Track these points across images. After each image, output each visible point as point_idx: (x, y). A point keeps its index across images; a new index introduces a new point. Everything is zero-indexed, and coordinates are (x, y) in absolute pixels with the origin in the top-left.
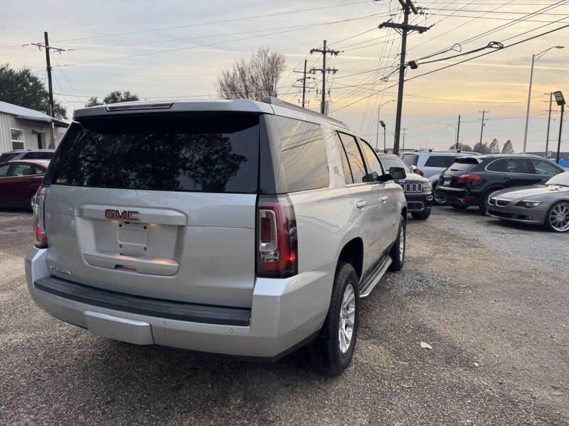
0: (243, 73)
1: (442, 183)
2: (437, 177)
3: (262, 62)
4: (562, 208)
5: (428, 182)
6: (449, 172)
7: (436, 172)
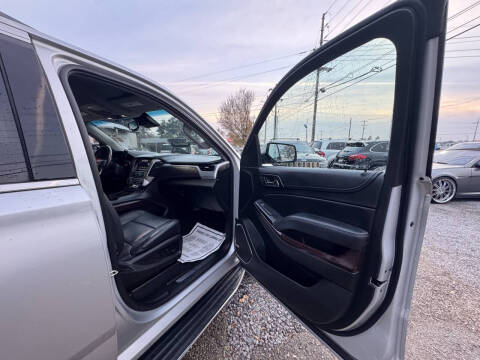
0: (232, 103)
1: (337, 161)
2: (334, 157)
3: (242, 96)
4: (443, 183)
5: (326, 161)
6: (342, 153)
7: (333, 154)
